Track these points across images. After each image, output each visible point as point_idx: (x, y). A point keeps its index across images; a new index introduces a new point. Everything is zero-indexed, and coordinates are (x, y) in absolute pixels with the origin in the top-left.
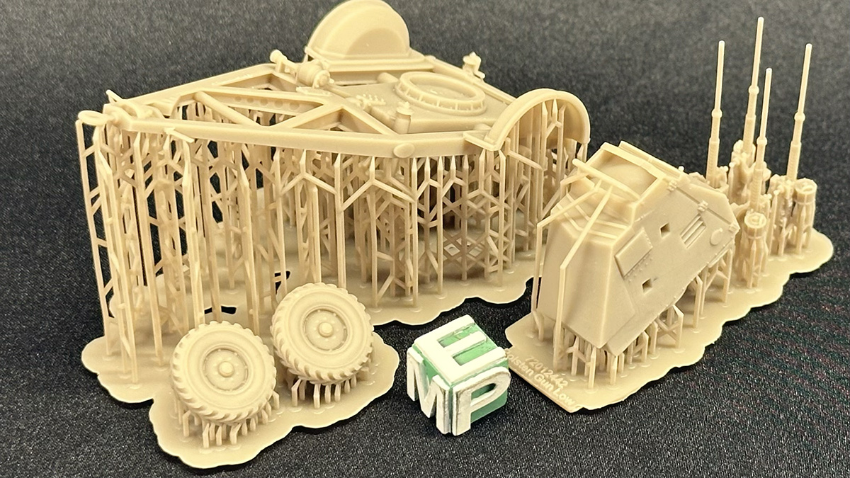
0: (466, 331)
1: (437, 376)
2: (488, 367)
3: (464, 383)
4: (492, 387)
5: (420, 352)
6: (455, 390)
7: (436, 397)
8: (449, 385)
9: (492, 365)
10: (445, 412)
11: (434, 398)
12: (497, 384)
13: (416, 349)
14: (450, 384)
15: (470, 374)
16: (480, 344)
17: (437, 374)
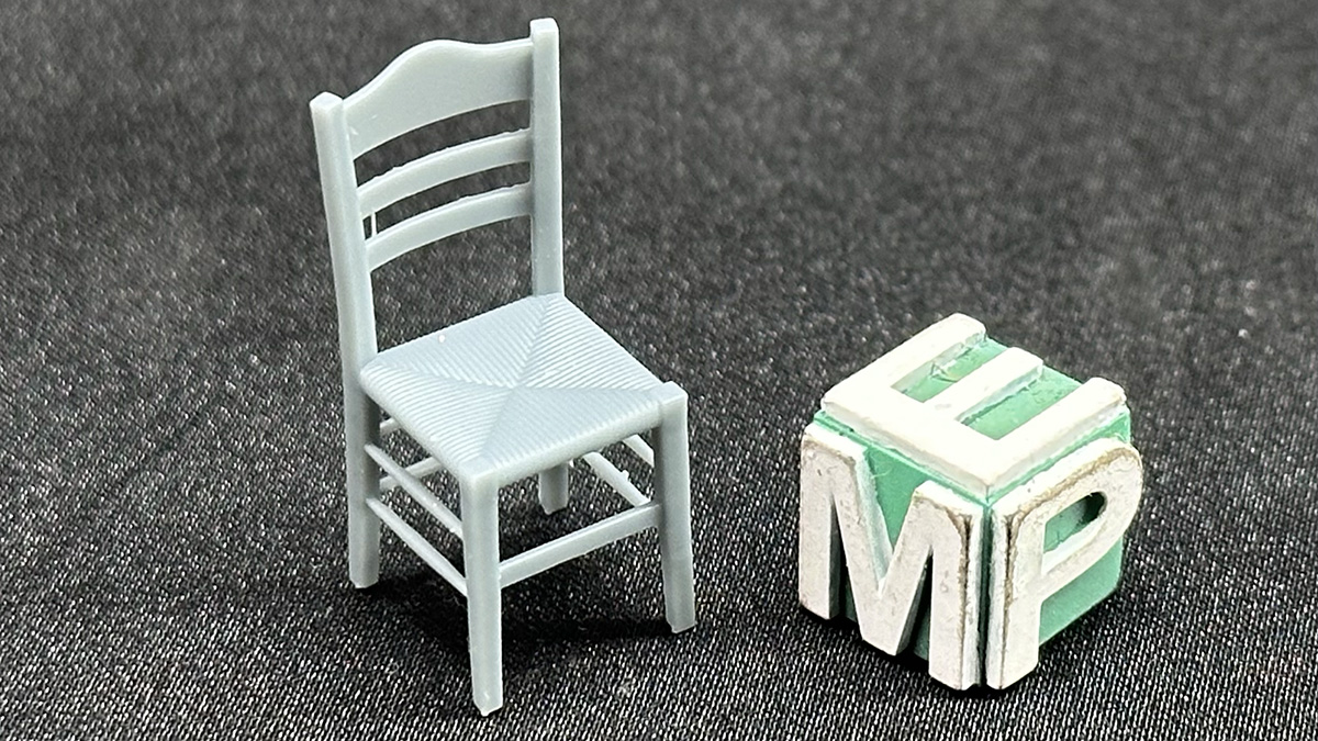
0: (967, 360)
1: (928, 484)
2: (1080, 438)
3: (1021, 489)
4: (1093, 506)
5: (847, 432)
6: (1002, 509)
7: (930, 561)
8: (978, 502)
9: (1088, 432)
10: (965, 603)
11: (922, 565)
12: (1109, 497)
13: (830, 425)
14: (981, 496)
15: (1032, 458)
16: (1025, 384)
17: (923, 479)
